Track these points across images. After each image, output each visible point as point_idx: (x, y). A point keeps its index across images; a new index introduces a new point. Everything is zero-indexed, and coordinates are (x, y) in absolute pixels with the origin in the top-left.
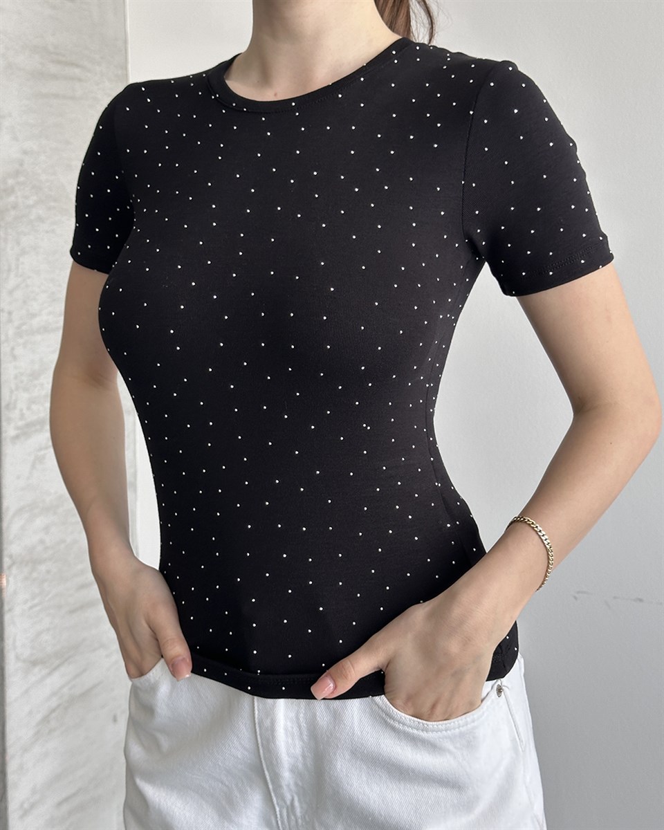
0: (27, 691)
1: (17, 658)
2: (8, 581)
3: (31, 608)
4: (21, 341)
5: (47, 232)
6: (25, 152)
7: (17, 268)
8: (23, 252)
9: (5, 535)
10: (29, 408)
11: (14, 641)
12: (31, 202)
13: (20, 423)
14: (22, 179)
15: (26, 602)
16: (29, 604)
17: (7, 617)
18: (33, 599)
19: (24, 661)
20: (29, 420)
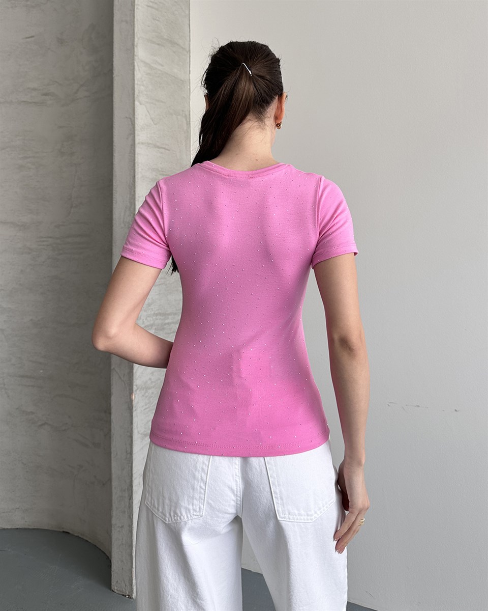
0: (142, 448)
1: (138, 432)
2: (135, 397)
3: (145, 409)
9: (134, 376)
10: (146, 319)
11: (137, 425)
15: (143, 406)
16: (144, 408)
17: (134, 414)
18: (146, 405)
19: (141, 434)
20: (146, 324)
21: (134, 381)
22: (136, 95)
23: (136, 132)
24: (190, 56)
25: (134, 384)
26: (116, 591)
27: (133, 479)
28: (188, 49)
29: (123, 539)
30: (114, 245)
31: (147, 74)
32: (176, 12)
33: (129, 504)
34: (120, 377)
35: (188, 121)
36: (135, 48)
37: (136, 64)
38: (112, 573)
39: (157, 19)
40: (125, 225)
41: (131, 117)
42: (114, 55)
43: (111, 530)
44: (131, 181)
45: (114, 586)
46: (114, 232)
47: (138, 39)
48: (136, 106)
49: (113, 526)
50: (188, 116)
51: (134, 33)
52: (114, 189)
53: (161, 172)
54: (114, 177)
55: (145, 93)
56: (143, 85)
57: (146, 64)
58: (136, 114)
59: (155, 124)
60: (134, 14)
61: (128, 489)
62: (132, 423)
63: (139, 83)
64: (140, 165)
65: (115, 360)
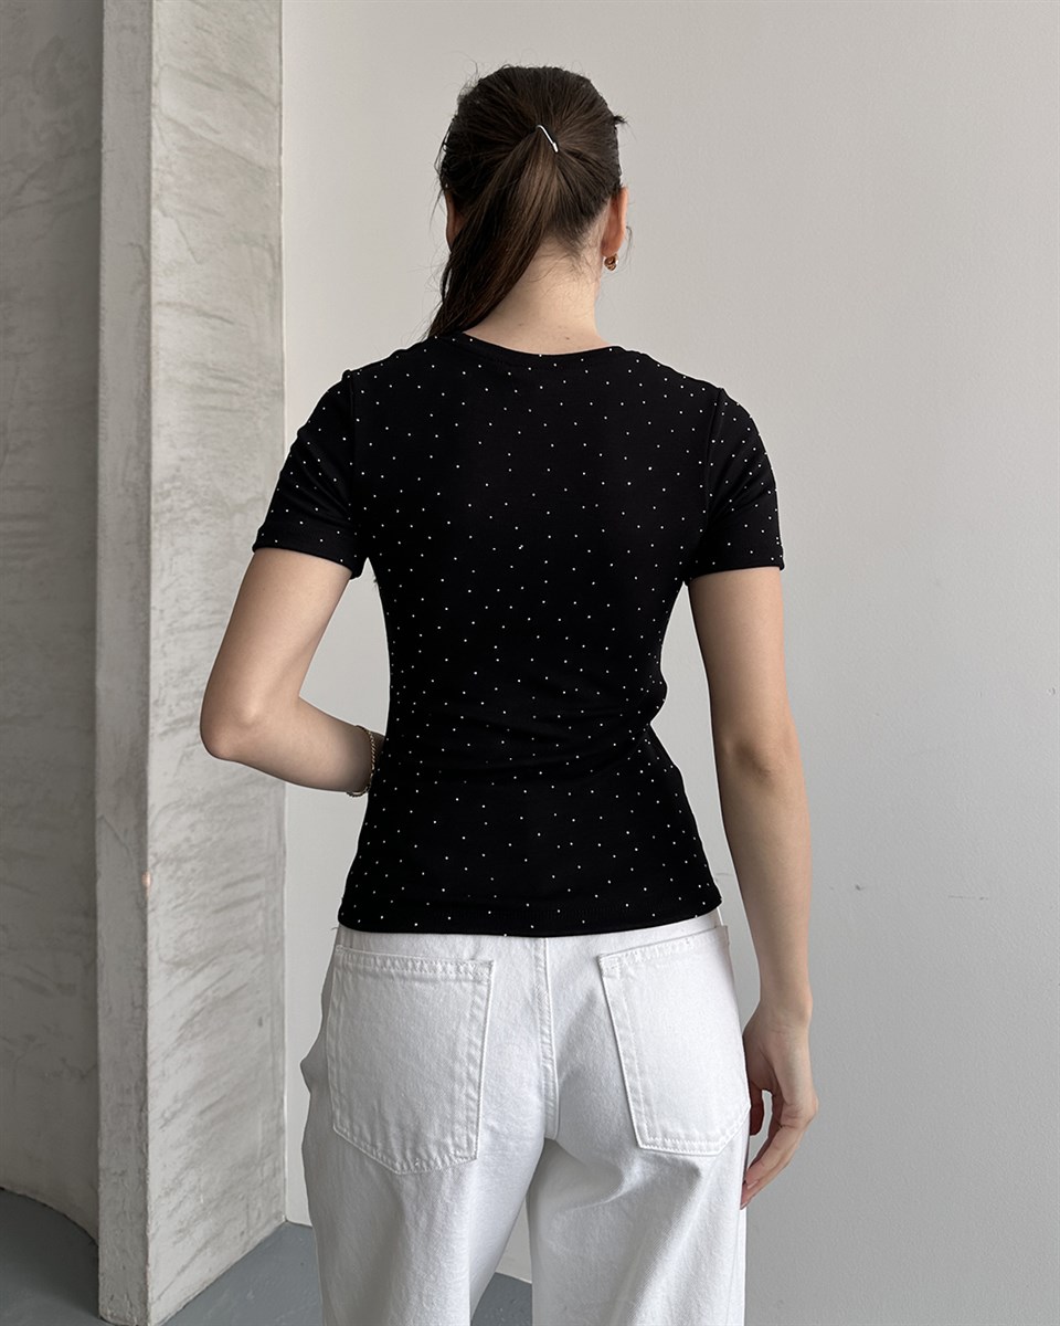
0: (169, 994)
1: (161, 959)
2: (152, 880)
3: (176, 907)
4: (172, 638)
5: (202, 534)
6: (182, 459)
7: (171, 567)
8: (177, 553)
9: (150, 833)
10: (177, 705)
11: (157, 943)
12: (186, 505)
13: (169, 720)
14: (178, 484)
15: (169, 902)
16: (174, 904)
17: (151, 918)
18: (178, 898)
19: (167, 963)
20: (177, 717)
21: (150, 843)
22: (153, 195)
23: (153, 278)
24: (281, 116)
25: (150, 851)
26: (109, 1318)
27: (149, 1064)
28: (276, 100)
29: (124, 1201)
30: (100, 535)
31: (182, 149)
32: (251, 17)
33: (140, 1120)
34: (116, 837)
35: (277, 259)
36: (154, 88)
37: (154, 124)
38: (101, 1278)
39: (206, 27)
40: (127, 490)
41: (142, 242)
42: (104, 103)
43: (98, 1180)
44: (142, 390)
45: (106, 1308)
46: (100, 506)
47: (161, 68)
48: (153, 219)
49: (101, 1173)
50: (276, 249)
51: (150, 53)
52: (101, 408)
53: (212, 372)
54: (101, 381)
55: (176, 190)
56: (171, 173)
57: (179, 127)
58: (153, 236)
59: (200, 263)
60: (151, 11)
61: (136, 1087)
62: (145, 939)
63: (161, 167)
64: (162, 353)
65: (105, 799)
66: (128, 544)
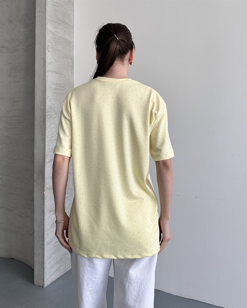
0: (49, 217)
1: (47, 210)
2: (46, 193)
3: (50, 199)
4: (50, 142)
5: (56, 120)
6: (52, 104)
7: (50, 127)
8: (51, 124)
9: (45, 183)
10: (51, 156)
11: (47, 206)
12: (53, 114)
13: (50, 159)
14: (51, 109)
15: (49, 197)
16: (50, 198)
17: (45, 201)
18: (51, 197)
19: (49, 210)
20: (51, 158)
21: (45, 185)
22: (46, 48)
23: (46, 65)
24: (74, 30)
25: (45, 187)
26: (36, 285)
27: (45, 232)
28: (72, 26)
29: (39, 260)
30: (35, 120)
31: (52, 37)
32: (67, 8)
33: (43, 243)
34: (38, 184)
35: (73, 61)
36: (46, 25)
37: (46, 32)
38: (34, 276)
39: (57, 11)
40: (41, 111)
41: (44, 58)
42: (36, 28)
43: (34, 256)
44: (44, 89)
45: (36, 282)
46: (35, 114)
47: (48, 20)
48: (46, 53)
49: (35, 254)
50: (72, 59)
51: (46, 17)
52: (35, 93)
53: (59, 85)
54: (35, 87)
55: (51, 46)
56: (50, 43)
57: (52, 33)
58: (46, 56)
59: (56, 62)
60: (46, 8)
61: (42, 236)
62: (44, 205)
63: (48, 41)
64: (48, 81)
65: (36, 176)
66: (41, 122)
